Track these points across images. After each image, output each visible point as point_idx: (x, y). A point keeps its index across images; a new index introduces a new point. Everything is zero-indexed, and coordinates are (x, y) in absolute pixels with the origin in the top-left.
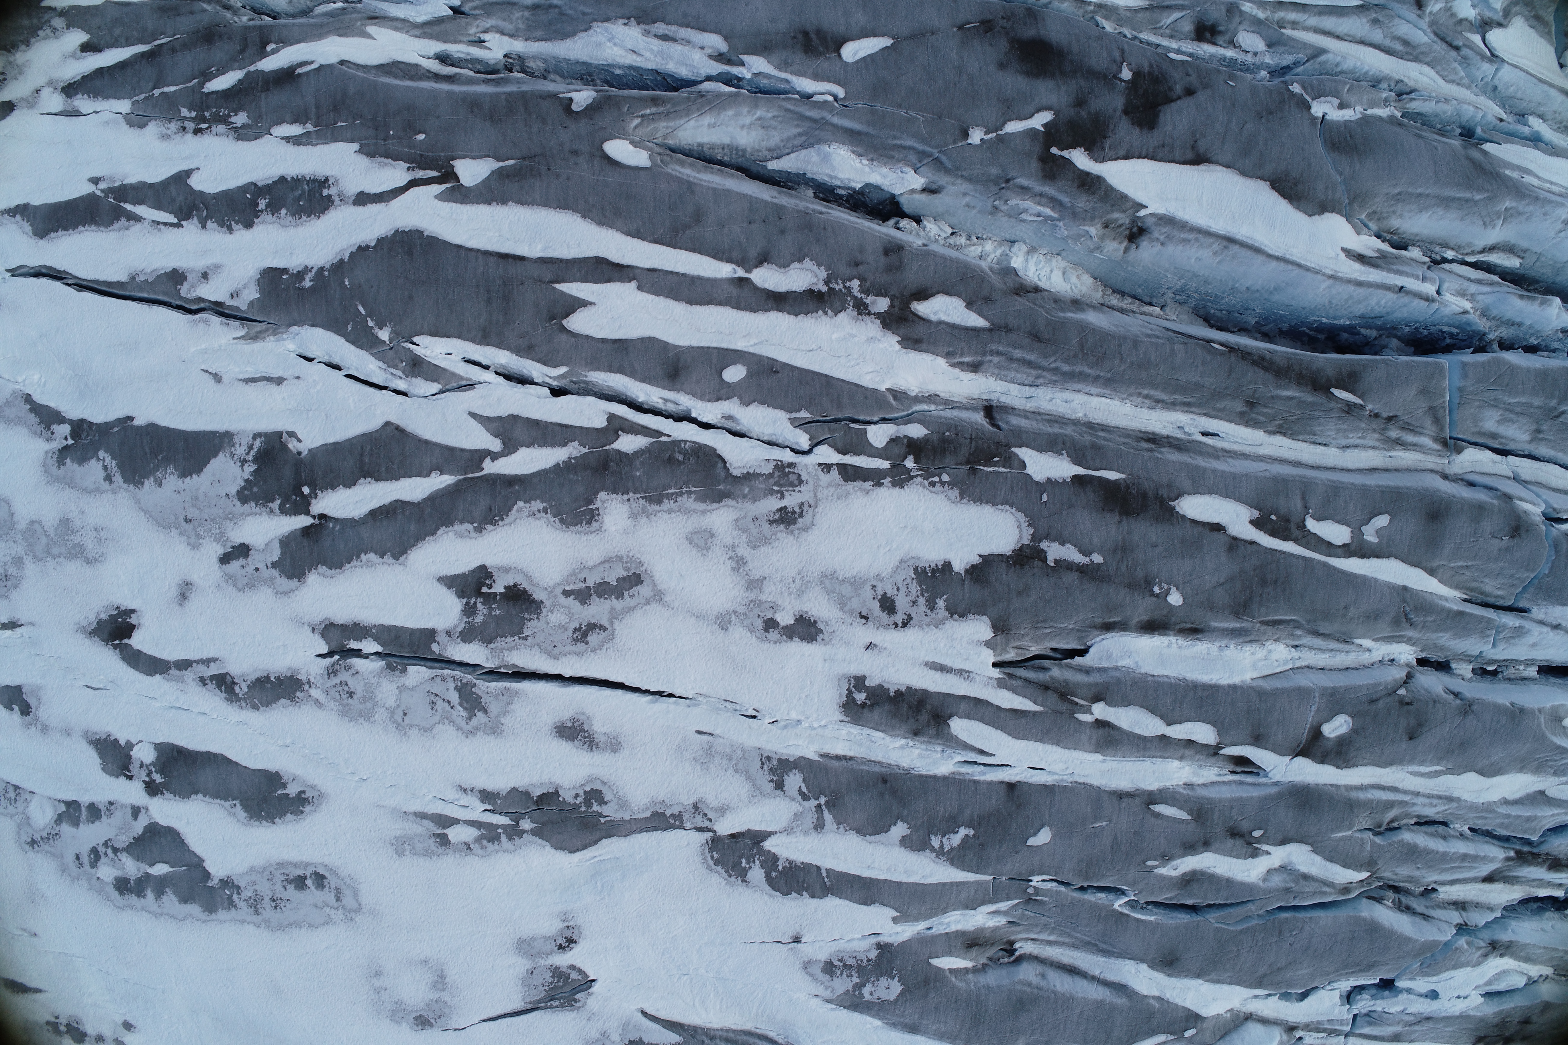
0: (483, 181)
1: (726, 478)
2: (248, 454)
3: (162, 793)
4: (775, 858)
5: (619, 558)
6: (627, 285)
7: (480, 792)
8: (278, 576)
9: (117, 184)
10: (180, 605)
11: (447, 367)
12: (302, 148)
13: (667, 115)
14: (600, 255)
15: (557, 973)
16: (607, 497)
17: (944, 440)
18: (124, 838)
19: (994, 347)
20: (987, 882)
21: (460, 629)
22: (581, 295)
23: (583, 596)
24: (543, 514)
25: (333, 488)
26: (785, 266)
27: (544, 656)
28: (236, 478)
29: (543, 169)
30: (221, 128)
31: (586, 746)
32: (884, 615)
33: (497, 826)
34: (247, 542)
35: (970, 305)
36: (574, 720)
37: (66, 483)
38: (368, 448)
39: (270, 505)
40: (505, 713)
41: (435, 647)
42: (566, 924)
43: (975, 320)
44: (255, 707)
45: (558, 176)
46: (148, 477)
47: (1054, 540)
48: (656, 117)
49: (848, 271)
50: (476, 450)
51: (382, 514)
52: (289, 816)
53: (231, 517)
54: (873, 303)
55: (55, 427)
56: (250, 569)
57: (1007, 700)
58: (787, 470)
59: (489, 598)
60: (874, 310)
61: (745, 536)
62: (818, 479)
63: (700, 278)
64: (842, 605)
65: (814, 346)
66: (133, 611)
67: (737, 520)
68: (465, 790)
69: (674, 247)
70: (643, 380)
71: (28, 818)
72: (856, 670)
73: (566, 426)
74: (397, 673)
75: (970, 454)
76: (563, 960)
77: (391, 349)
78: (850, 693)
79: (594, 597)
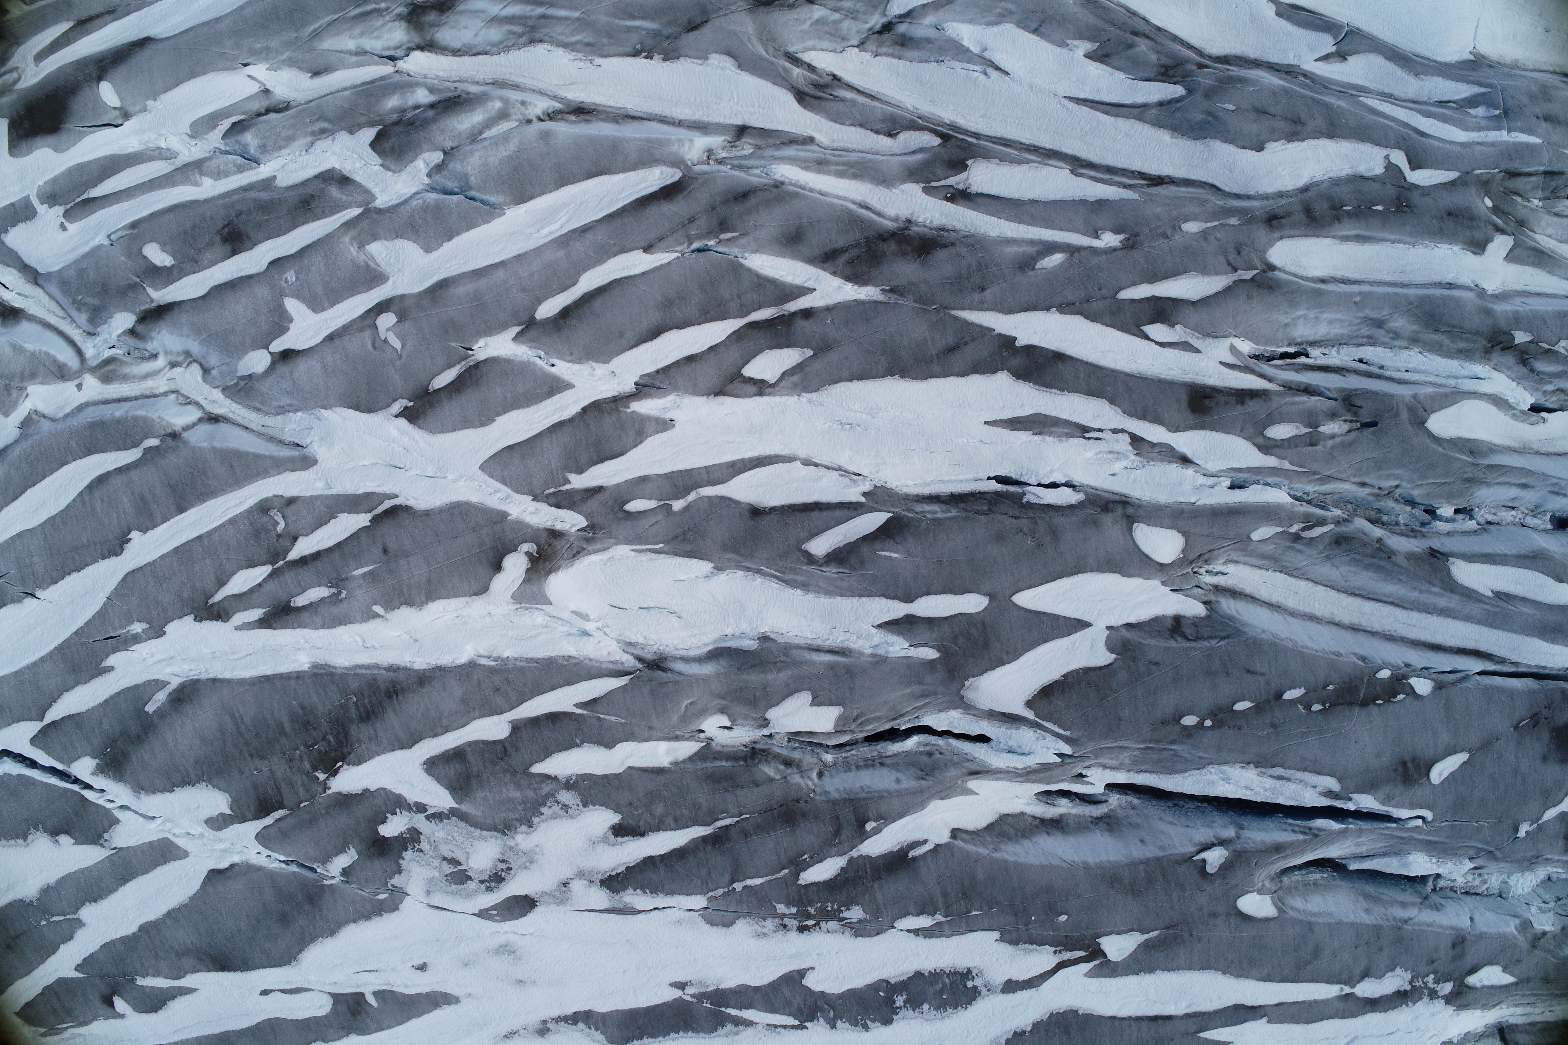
0: (1131, 955)
6: (1261, 1022)
14: (1238, 1003)
22: (1225, 1039)
26: (1381, 977)
29: (1186, 935)
30: (833, 925)
35: (1504, 970)
43: (1508, 980)
45: (1200, 940)
49: (1426, 970)
54: (1442, 989)
60: (1442, 994)
63: (1315, 1003)
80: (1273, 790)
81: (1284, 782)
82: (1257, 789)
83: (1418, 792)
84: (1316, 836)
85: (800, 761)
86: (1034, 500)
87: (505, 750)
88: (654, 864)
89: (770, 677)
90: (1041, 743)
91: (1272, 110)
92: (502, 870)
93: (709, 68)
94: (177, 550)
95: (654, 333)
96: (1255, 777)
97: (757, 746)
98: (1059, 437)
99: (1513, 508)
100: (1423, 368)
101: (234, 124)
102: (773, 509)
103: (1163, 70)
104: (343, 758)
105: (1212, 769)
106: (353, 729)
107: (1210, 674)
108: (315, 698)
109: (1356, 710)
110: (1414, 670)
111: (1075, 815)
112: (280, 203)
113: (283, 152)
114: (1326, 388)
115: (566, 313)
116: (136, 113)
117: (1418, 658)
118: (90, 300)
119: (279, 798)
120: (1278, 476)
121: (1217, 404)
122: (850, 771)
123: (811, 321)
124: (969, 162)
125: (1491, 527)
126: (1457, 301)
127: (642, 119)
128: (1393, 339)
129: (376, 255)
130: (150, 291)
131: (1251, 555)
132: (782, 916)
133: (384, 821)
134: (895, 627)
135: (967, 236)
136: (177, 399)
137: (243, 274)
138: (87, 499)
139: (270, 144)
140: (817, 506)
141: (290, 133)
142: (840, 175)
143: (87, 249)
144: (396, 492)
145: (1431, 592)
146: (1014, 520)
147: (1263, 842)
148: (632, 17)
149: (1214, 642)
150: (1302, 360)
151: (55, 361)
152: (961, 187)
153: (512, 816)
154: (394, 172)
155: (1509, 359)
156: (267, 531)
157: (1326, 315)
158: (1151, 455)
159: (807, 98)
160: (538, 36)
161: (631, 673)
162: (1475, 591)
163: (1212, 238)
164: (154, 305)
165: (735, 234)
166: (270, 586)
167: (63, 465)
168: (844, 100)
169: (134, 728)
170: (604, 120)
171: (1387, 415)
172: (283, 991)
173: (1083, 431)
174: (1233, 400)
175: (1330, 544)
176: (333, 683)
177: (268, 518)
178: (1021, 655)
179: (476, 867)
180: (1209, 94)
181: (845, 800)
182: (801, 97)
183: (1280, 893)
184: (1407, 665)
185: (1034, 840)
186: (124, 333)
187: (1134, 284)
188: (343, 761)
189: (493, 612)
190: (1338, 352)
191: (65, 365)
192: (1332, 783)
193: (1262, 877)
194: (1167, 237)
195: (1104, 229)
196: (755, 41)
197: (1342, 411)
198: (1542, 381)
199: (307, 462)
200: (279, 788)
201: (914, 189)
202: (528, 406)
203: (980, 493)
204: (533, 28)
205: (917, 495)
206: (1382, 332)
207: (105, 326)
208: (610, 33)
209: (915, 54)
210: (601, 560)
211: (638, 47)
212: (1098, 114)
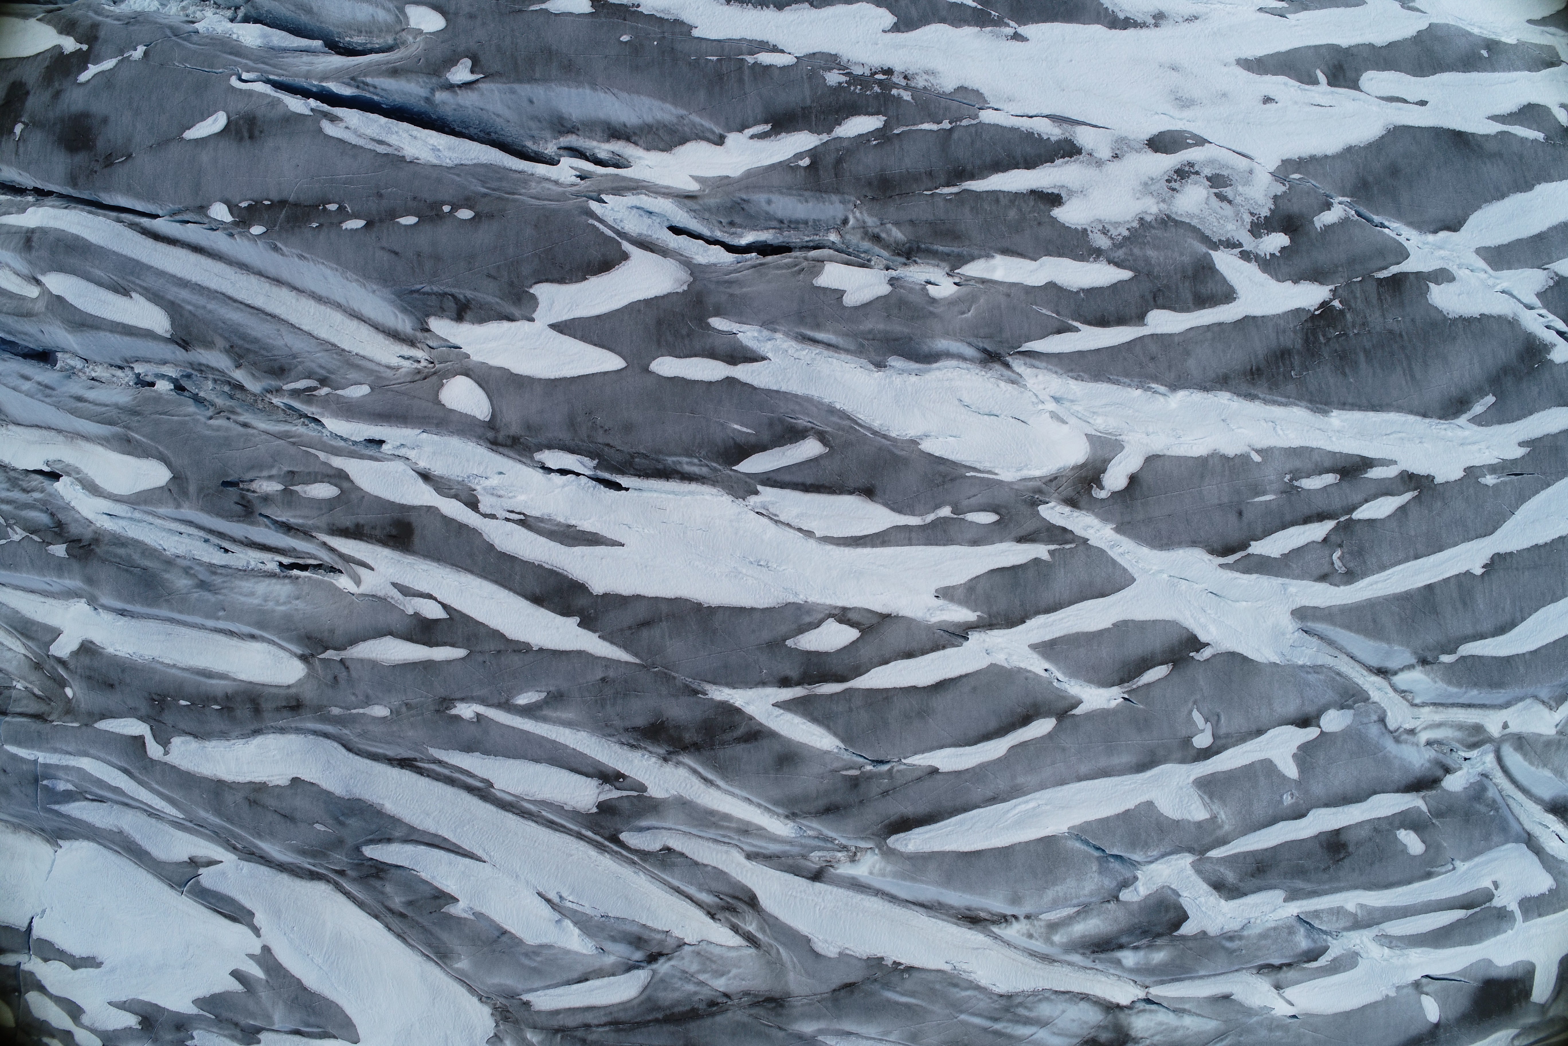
9: (989, 28)
12: (759, 38)
30: (858, 71)
80: (389, 131)
81: (377, 138)
82: (405, 135)
83: (242, 106)
84: (353, 79)
85: (863, 239)
86: (586, 460)
87: (1154, 298)
88: (1026, 161)
89: (881, 326)
90: (619, 216)
91: (277, 817)
92: (1175, 181)
93: (840, 944)
94: (1441, 550)
95: (941, 686)
96: (406, 147)
97: (903, 260)
98: (550, 520)
99: (93, 379)
100: (164, 534)
101: (1316, 959)
102: (851, 493)
103: (381, 874)
104: (1313, 317)
105: (448, 162)
106: (1299, 344)
107: (437, 258)
108: (1332, 381)
109: (292, 198)
110: (225, 229)
111: (594, 139)
112: (1286, 873)
113: (1273, 925)
114: (269, 528)
115: (1025, 720)
116: (1407, 986)
117: (219, 241)
118: (1482, 808)
119: (1381, 290)
120: (332, 446)
121: (383, 528)
122: (814, 221)
123: (783, 674)
124: (595, 810)
125: (119, 363)
126: (119, 596)
127: (914, 903)
128: (191, 568)
129: (1201, 807)
130: (1424, 808)
131: (371, 372)
132: (907, 88)
133: (1283, 249)
134: (748, 355)
135: (610, 735)
136: (1413, 698)
137: (1333, 810)
138: (1518, 614)
139: (1284, 934)
140: (806, 488)
141: (1263, 942)
142: (727, 817)
143: (1477, 860)
144: (1220, 570)
145: (194, 305)
146: (612, 443)
147: (408, 81)
148: (908, 1006)
149: (427, 289)
150: (286, 561)
151: (1525, 755)
152: (607, 787)
153: (1158, 233)
154: (1169, 887)
155: (74, 530)
156: (1351, 553)
157: (256, 601)
158: (460, 487)
159: (746, 899)
160: (1003, 1002)
161: (1019, 353)
162: (149, 300)
163: (361, 697)
164: (1422, 794)
165: (845, 773)
166: (1357, 498)
167: (1536, 651)
168: (710, 891)
169: (1509, 383)
170: (952, 907)
171: (211, 491)
172: (1405, 101)
173: (525, 522)
174: (366, 530)
175: (290, 370)
176: (1311, 393)
177: (1348, 566)
178: (626, 307)
179: (1201, 189)
180: (338, 843)
181: (826, 192)
182: (752, 902)
183: (398, 28)
184: (231, 235)
185: (641, 121)
186: (1455, 771)
187: (449, 662)
188: (1313, 314)
189: (1144, 435)
190: (248, 563)
191: (1516, 749)
192: (328, 128)
193: (416, 46)
194: (407, 704)
195: (470, 722)
196: (789, 965)
197: (256, 502)
198: (44, 502)
199: (1301, 614)
200: (1380, 299)
201: (655, 791)
202: (1078, 633)
203: (639, 476)
204: (1007, 1010)
205: (703, 483)
206: (201, 577)
207: (1472, 781)
208: (932, 993)
209: (628, 928)
210: (1029, 470)
211: (906, 976)
212: (454, 840)
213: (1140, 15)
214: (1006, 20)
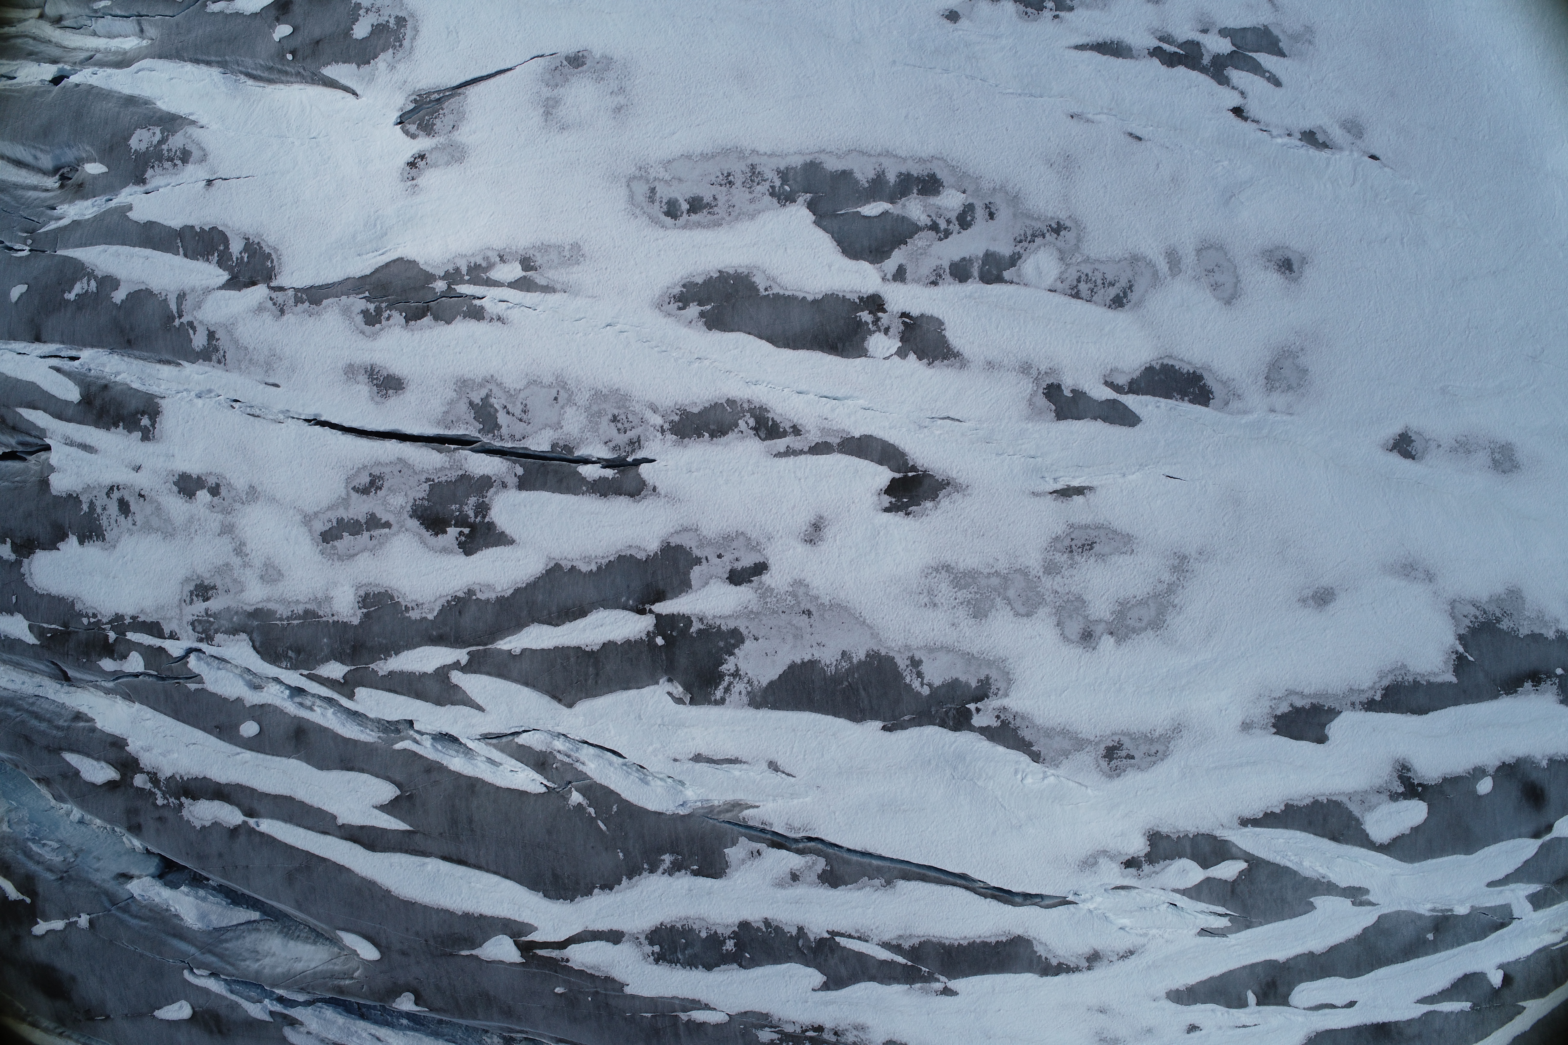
0: (489, 938)
1: (252, 632)
2: (730, 684)
3: (861, 299)
4: (220, 264)
5: (340, 558)
6: (345, 822)
7: (483, 318)
8: (694, 549)
9: (918, 985)
10: (821, 517)
11: (509, 758)
12: (691, 996)
13: (333, 976)
14: (371, 853)
15: (428, 129)
16: (352, 619)
17: (87, 654)
18: (920, 244)
19: (60, 734)
20: (60, 248)
21: (492, 490)
22: (386, 817)
23: (373, 522)
24: (409, 605)
25: (628, 642)
26: (216, 824)
27: (410, 462)
28: (746, 657)
29: (431, 942)
30: (789, 1029)
31: (377, 370)
32: (126, 498)
33: (469, 282)
34: (732, 587)
35: (77, 773)
36: (386, 396)
37: (978, 659)
38: (590, 682)
39: (702, 627)
40: (451, 403)
41: (520, 471)
42: (414, 182)
43: (72, 759)
44: (731, 402)
45: (417, 934)
46: (860, 661)
47: (7, 561)
48: (341, 976)
49: (166, 813)
50: (475, 673)
51: (573, 612)
52: (700, 280)
53: (750, 614)
54: (145, 783)
55: (995, 723)
56: (728, 557)
57: (38, 418)
58: (203, 636)
59: (462, 521)
60: (144, 776)
61: (235, 575)
62: (179, 626)
63: (285, 821)
64: (159, 508)
65: (192, 747)
66: (887, 510)
67: (242, 591)
68: (499, 319)
69: (308, 853)
70: (326, 730)
71: (1062, 259)
72: (149, 447)
73: (390, 691)
74: (561, 443)
75: (68, 641)
76: (423, 143)
77: (570, 782)
78: (153, 425)
79: (363, 521)
83: (202, 1002)
172: (1333, 1006)
213: (1074, 959)
214: (937, 976)
